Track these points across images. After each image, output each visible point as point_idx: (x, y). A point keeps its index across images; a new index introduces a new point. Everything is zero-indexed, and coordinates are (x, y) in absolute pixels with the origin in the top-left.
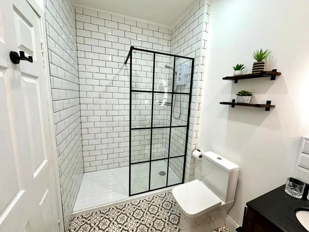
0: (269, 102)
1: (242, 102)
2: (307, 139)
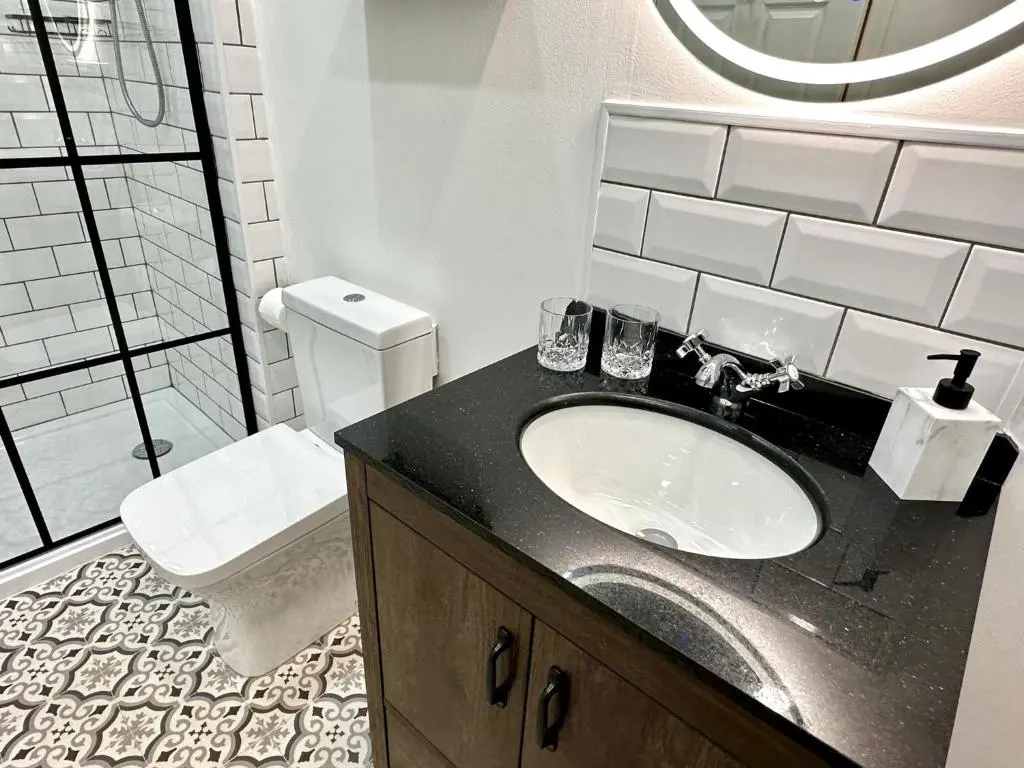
2: (616, 113)
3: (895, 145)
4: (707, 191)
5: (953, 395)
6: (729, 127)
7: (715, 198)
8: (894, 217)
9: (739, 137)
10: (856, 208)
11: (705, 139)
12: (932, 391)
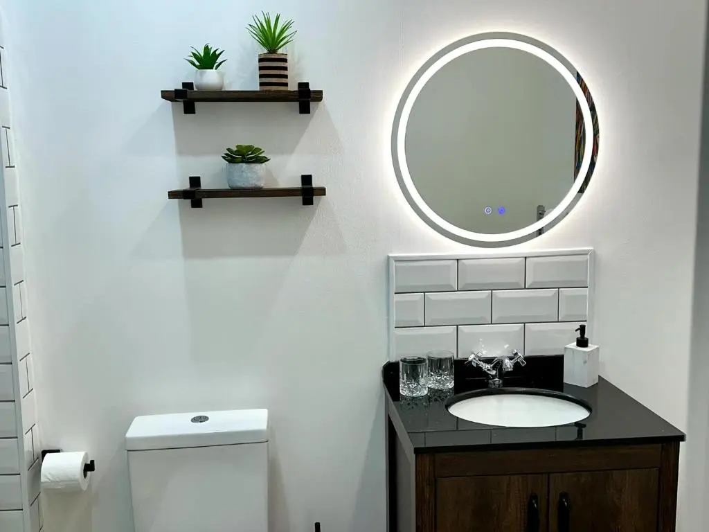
0: (307, 179)
1: (253, 186)
2: (398, 260)
3: (524, 259)
4: (452, 287)
5: (582, 342)
6: (458, 260)
7: (458, 291)
8: (531, 284)
9: (463, 263)
10: (517, 283)
11: (448, 266)
12: (575, 343)
